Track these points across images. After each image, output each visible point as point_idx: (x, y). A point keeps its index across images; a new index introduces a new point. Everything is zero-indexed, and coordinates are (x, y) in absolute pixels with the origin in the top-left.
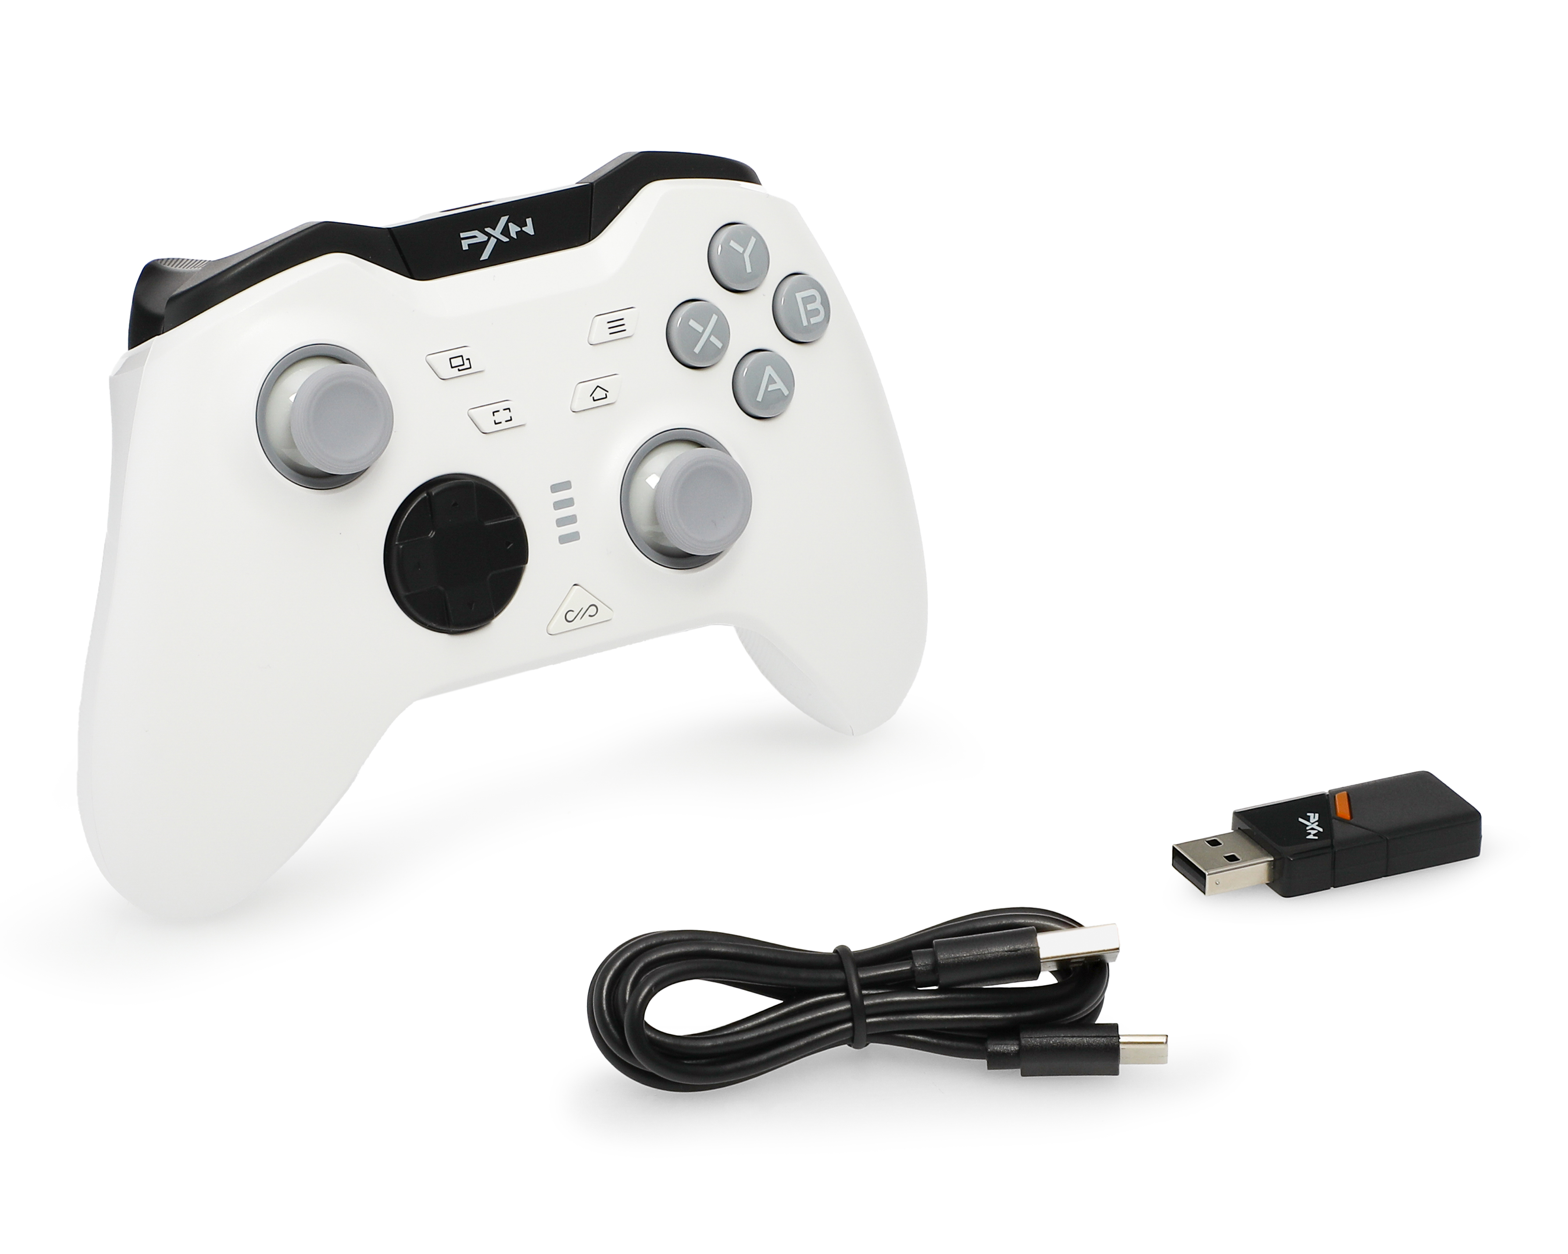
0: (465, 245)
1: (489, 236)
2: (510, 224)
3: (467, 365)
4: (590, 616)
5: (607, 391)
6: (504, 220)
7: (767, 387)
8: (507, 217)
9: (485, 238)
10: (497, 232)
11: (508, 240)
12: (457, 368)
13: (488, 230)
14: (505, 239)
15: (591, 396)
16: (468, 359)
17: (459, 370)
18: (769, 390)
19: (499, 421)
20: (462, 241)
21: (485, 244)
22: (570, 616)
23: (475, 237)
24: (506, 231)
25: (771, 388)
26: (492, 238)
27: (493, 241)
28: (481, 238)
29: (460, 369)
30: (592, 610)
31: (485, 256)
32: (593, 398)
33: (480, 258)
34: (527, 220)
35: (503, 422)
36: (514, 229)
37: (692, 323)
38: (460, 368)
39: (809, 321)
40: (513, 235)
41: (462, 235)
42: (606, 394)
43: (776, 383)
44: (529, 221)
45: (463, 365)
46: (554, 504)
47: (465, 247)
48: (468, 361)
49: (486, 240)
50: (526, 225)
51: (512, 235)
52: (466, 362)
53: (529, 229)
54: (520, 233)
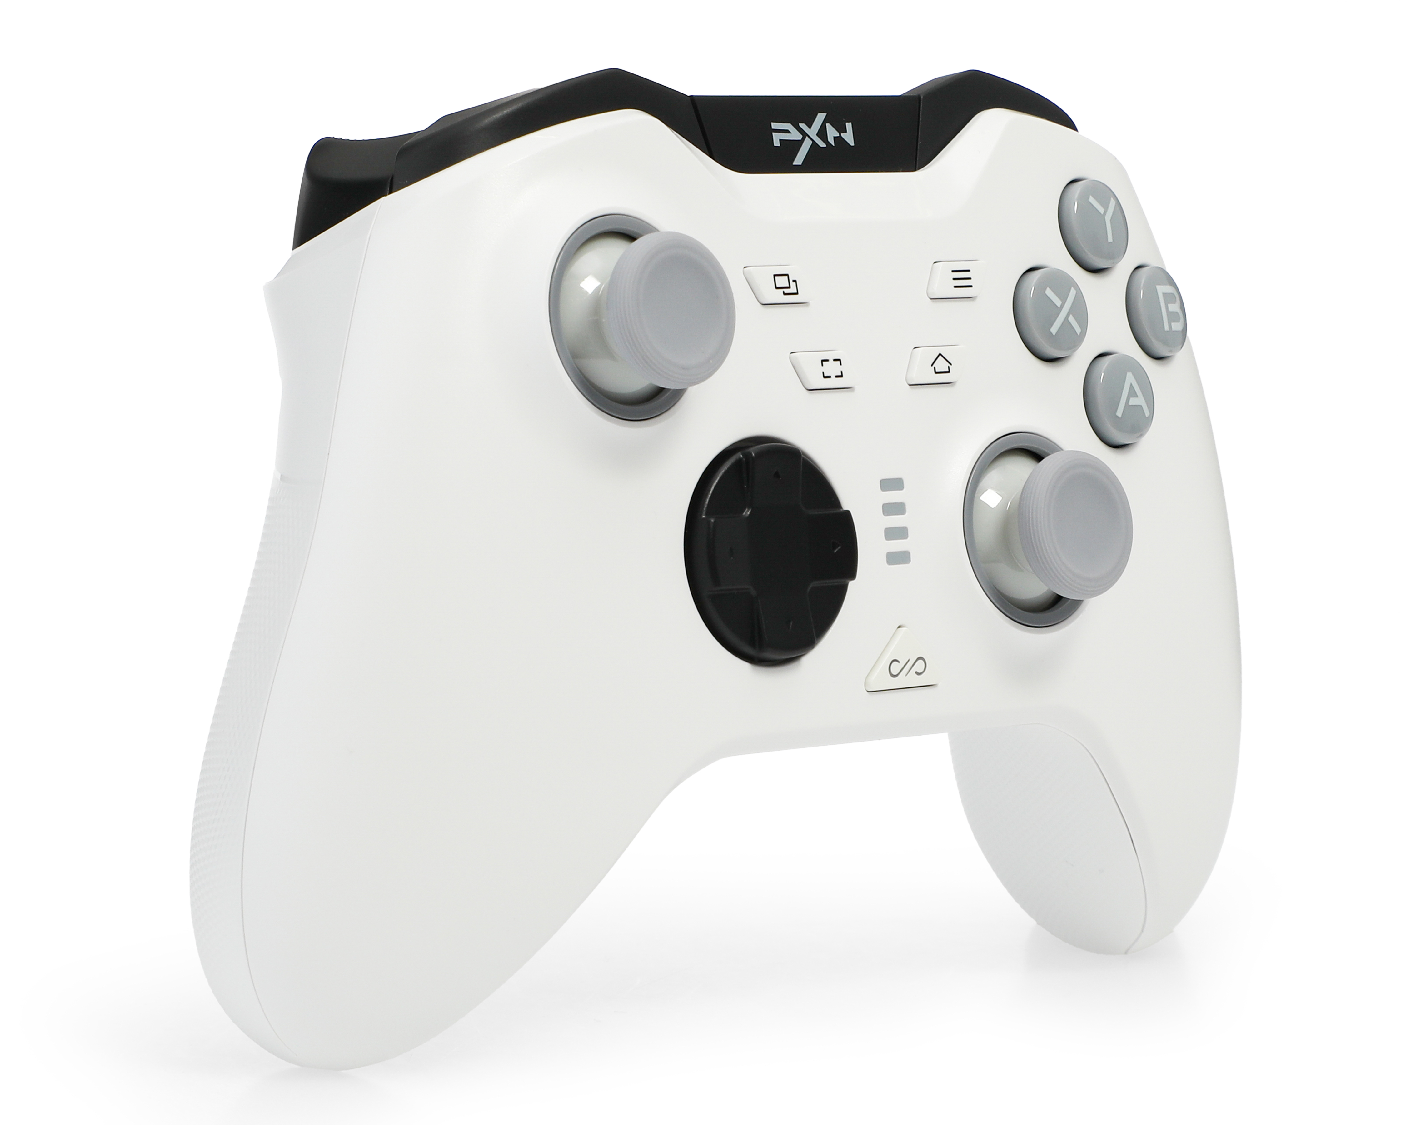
0: (777, 139)
1: (804, 134)
2: (828, 125)
3: (793, 290)
4: (916, 673)
5: (951, 364)
6: (821, 117)
7: (1128, 400)
8: (824, 115)
9: (798, 136)
10: (813, 131)
11: (825, 146)
12: (782, 290)
13: (802, 126)
14: (822, 144)
15: (932, 365)
16: (795, 281)
17: (785, 294)
18: (1130, 403)
19: (828, 375)
20: (774, 134)
21: (799, 144)
22: (895, 668)
23: (788, 132)
24: (822, 133)
25: (1133, 402)
26: (807, 138)
27: (807, 145)
28: (795, 135)
29: (785, 292)
30: (919, 666)
31: (799, 160)
32: (935, 368)
33: (794, 160)
34: (847, 124)
35: (833, 377)
36: (832, 133)
37: (1049, 292)
38: (787, 291)
39: (1170, 327)
40: (831, 141)
41: (775, 126)
42: (949, 367)
43: (1137, 396)
44: (849, 126)
45: (789, 287)
46: (883, 506)
47: (776, 143)
48: (795, 283)
49: (800, 139)
50: (846, 131)
51: (829, 140)
52: (793, 284)
53: (849, 137)
54: (838, 139)
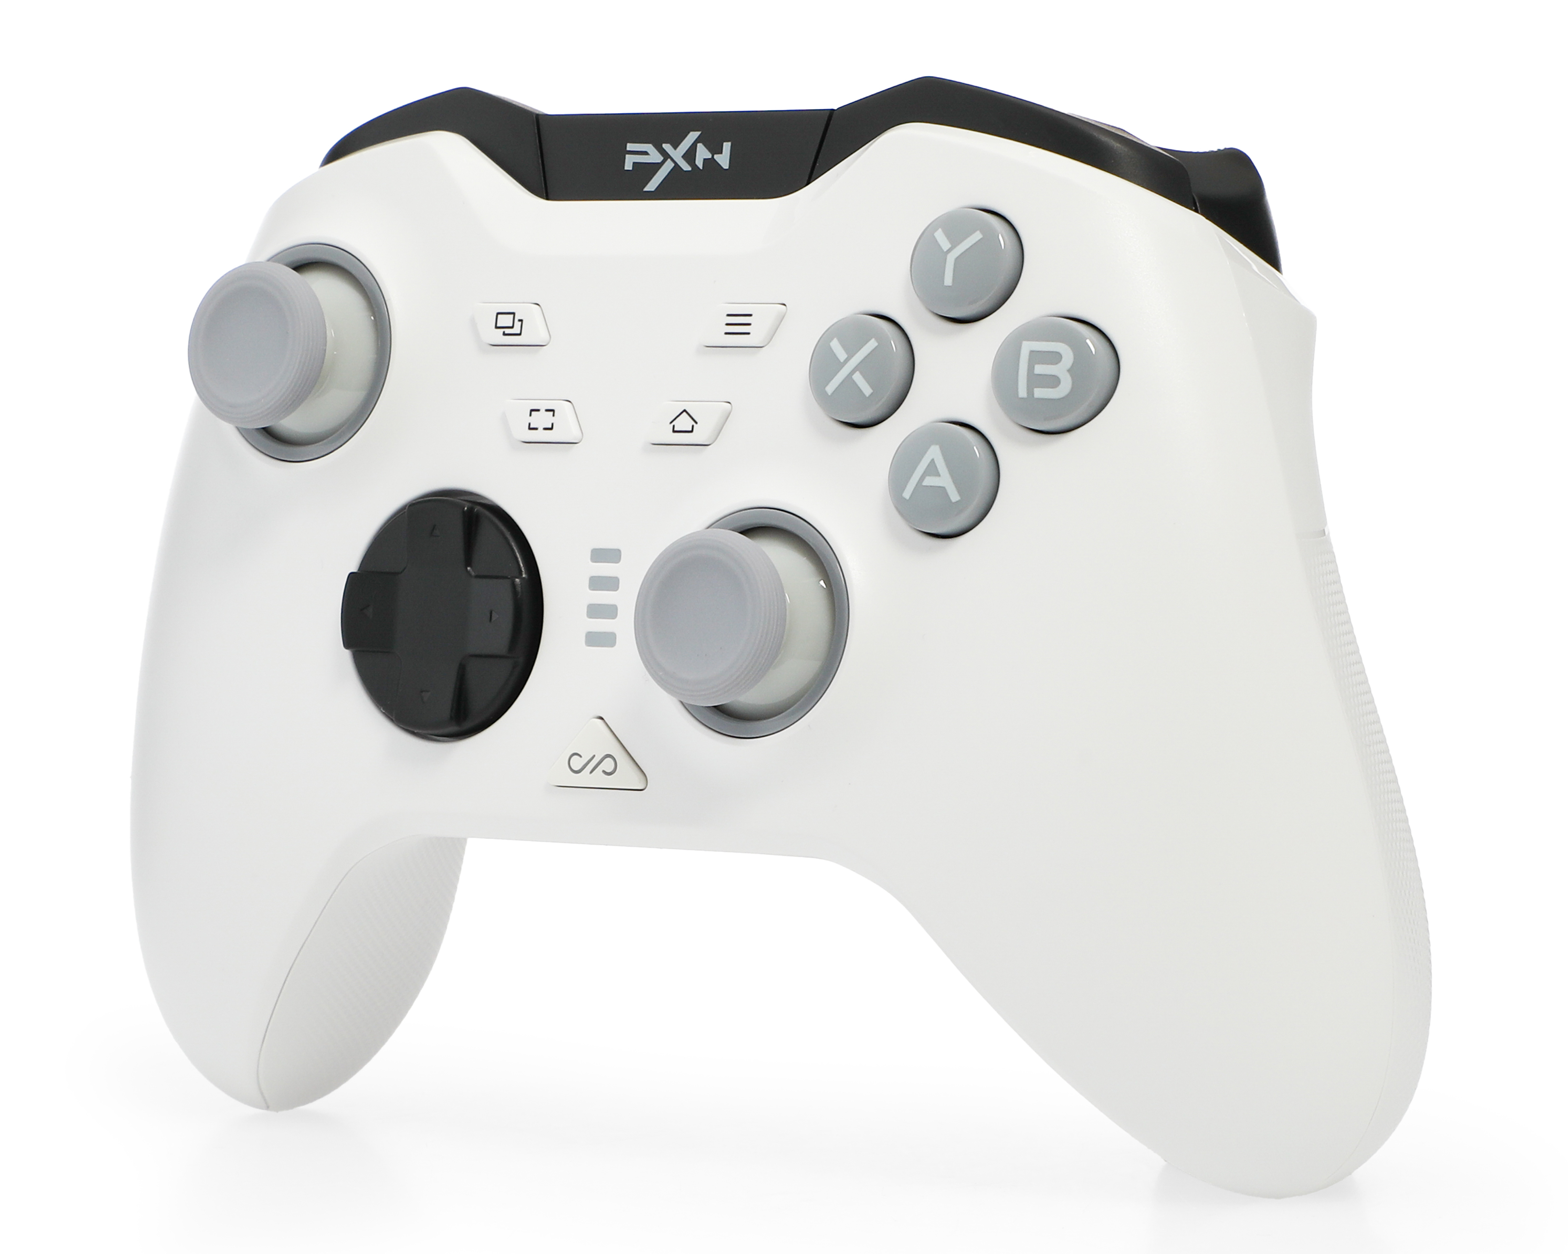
0: (629, 163)
1: (666, 156)
2: (700, 146)
3: (517, 330)
4: (604, 772)
5: (696, 423)
6: (693, 136)
7: (922, 478)
8: (699, 133)
9: (660, 158)
10: (677, 154)
11: (690, 169)
12: (503, 330)
13: (667, 147)
14: (686, 167)
15: (671, 423)
16: (521, 321)
17: (504, 334)
18: (925, 483)
19: (535, 427)
20: (627, 156)
21: (657, 167)
22: (577, 763)
23: (646, 153)
24: (690, 156)
25: (929, 481)
26: (669, 160)
27: (668, 166)
28: (654, 157)
29: (506, 332)
30: (608, 765)
31: (651, 186)
32: (674, 426)
33: (644, 187)
34: (724, 144)
35: (540, 429)
36: (702, 153)
37: (836, 344)
38: (507, 331)
39: (1030, 392)
40: (699, 163)
41: (630, 147)
42: (693, 426)
43: (939, 475)
44: (727, 146)
45: (512, 327)
46: (590, 579)
47: (628, 166)
48: (520, 323)
49: (659, 161)
50: (721, 153)
51: (697, 163)
52: (518, 325)
53: (723, 160)
54: (710, 163)
